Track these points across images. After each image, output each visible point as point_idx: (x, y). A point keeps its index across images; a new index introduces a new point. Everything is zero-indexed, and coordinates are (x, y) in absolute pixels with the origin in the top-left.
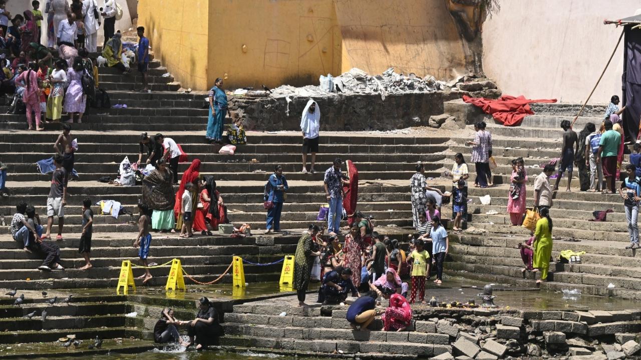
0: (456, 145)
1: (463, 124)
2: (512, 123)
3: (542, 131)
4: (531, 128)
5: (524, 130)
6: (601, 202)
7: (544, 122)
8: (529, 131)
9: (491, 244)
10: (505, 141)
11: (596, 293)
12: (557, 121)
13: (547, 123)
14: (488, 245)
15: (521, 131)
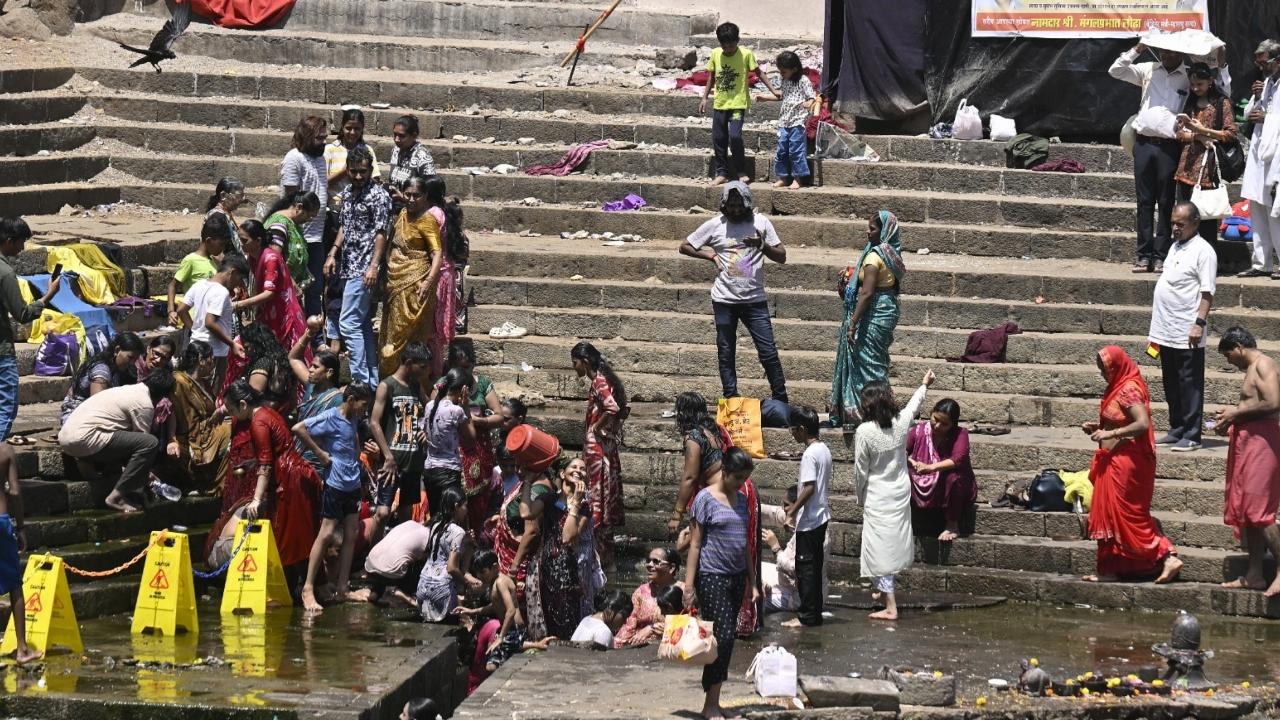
0: (111, 93)
1: (64, 21)
2: (256, 20)
3: (408, 48)
4: (358, 39)
5: (330, 44)
6: (930, 298)
7: (381, 16)
8: (352, 46)
9: (655, 444)
10: (316, 82)
11: (1253, 611)
12: (436, 16)
13: (397, 19)
14: (643, 446)
15: (317, 45)
